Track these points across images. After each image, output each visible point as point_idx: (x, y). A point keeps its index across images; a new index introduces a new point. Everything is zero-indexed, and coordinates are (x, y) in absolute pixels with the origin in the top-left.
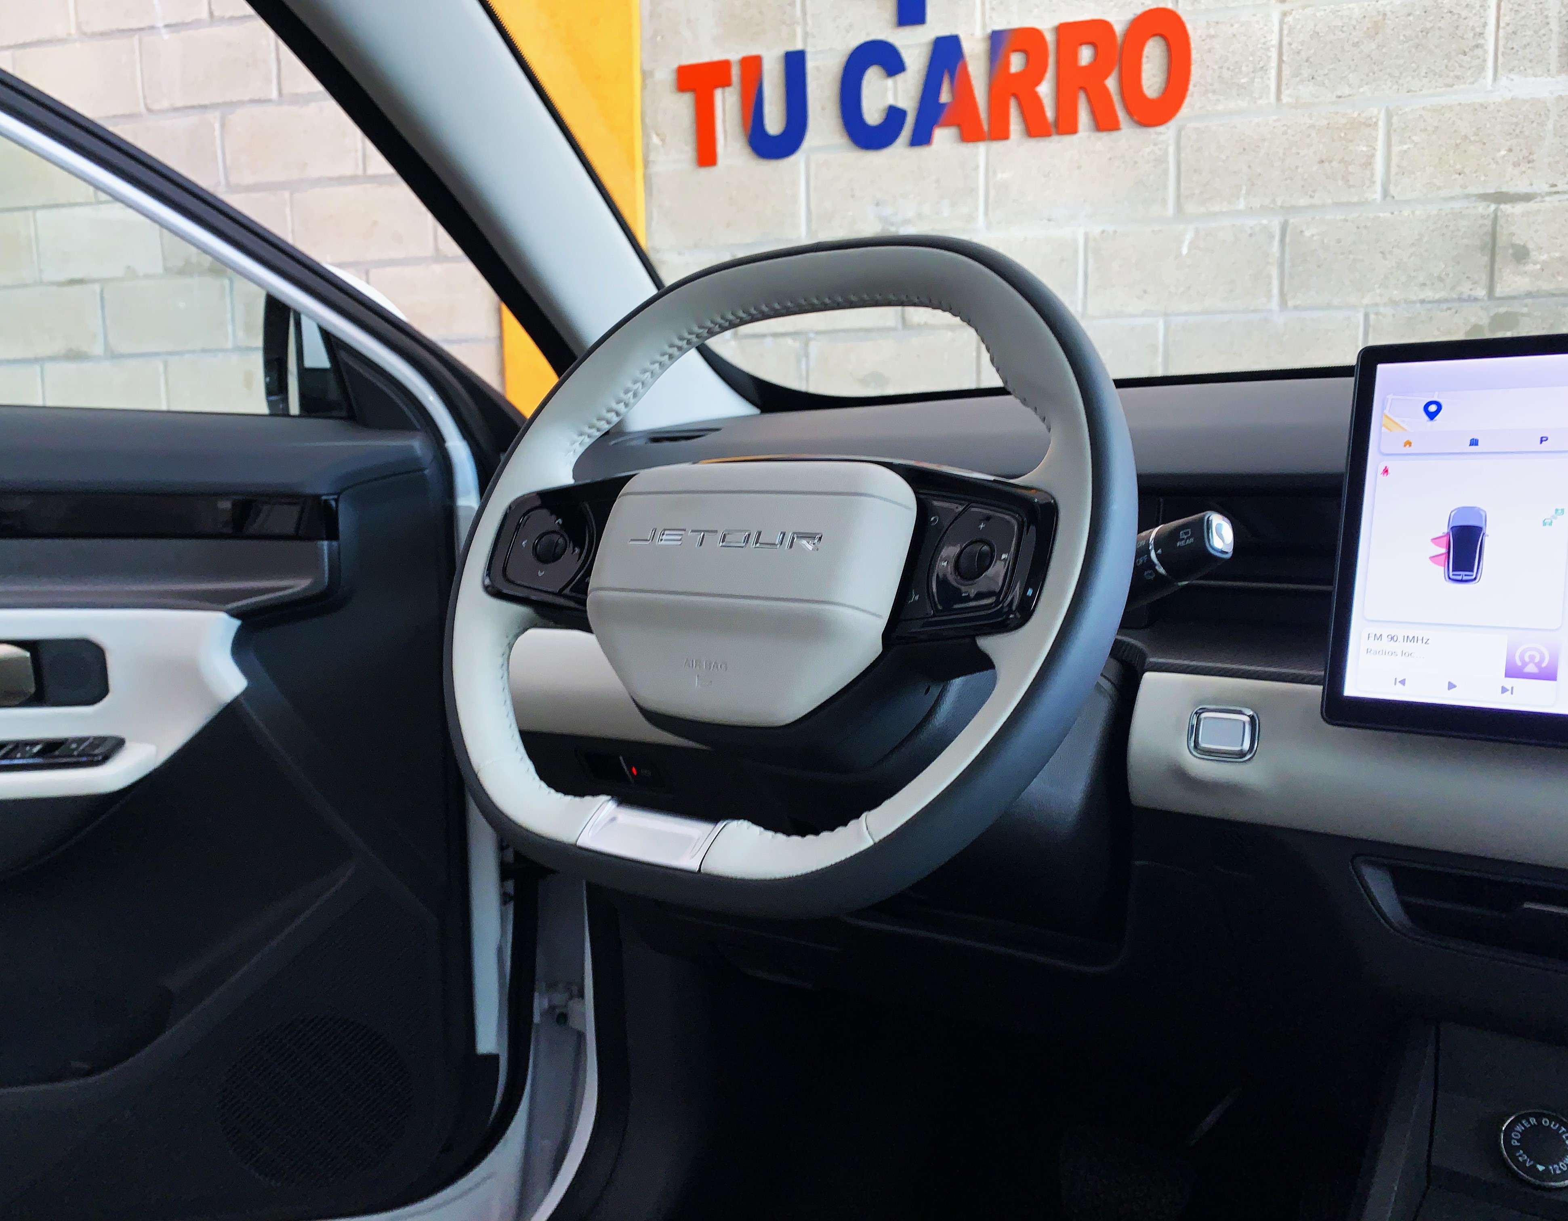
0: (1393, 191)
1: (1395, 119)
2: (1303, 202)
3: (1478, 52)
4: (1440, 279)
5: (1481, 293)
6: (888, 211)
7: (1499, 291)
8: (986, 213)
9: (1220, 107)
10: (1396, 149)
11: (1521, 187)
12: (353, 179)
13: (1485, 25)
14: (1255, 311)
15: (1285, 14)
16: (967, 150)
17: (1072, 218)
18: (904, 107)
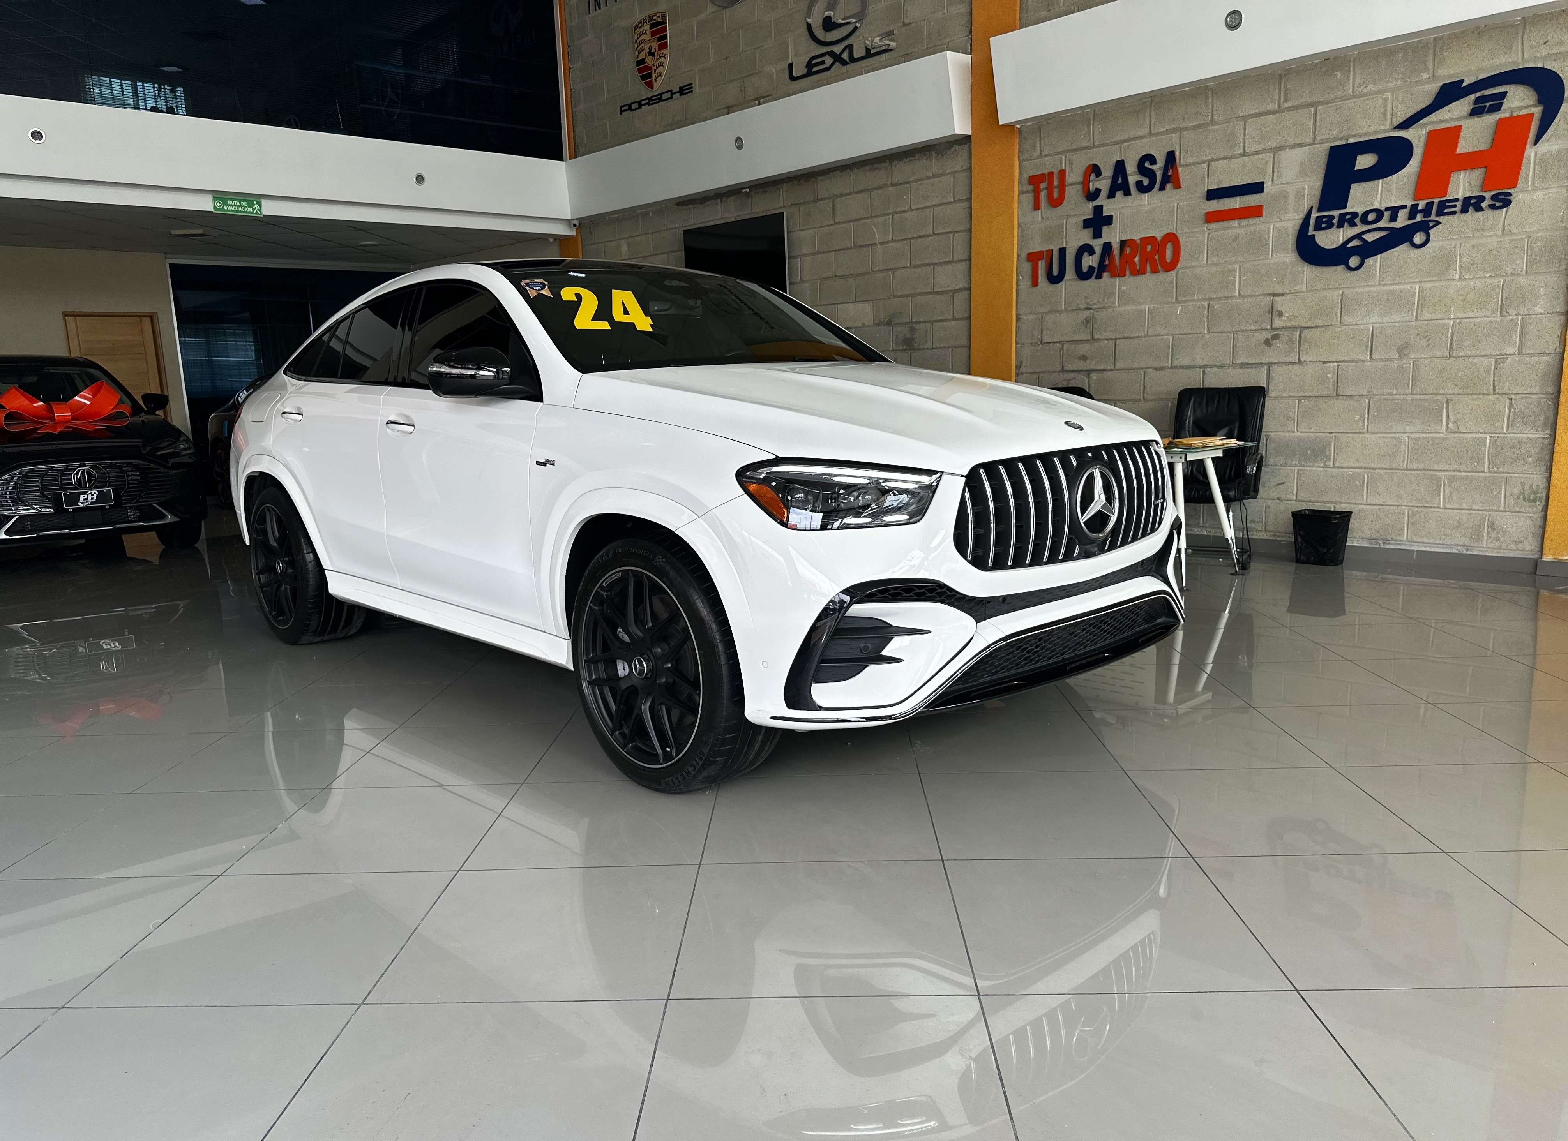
0: (1241, 292)
1: (1242, 269)
2: (1214, 296)
3: (1267, 246)
4: (1256, 322)
5: (1269, 327)
6: (1089, 301)
7: (1273, 326)
8: (1118, 301)
9: (1189, 265)
10: (1242, 279)
11: (1281, 291)
12: (930, 293)
13: (1269, 237)
14: (1200, 333)
15: (1209, 234)
16: (1113, 280)
17: (1144, 302)
18: (1094, 265)
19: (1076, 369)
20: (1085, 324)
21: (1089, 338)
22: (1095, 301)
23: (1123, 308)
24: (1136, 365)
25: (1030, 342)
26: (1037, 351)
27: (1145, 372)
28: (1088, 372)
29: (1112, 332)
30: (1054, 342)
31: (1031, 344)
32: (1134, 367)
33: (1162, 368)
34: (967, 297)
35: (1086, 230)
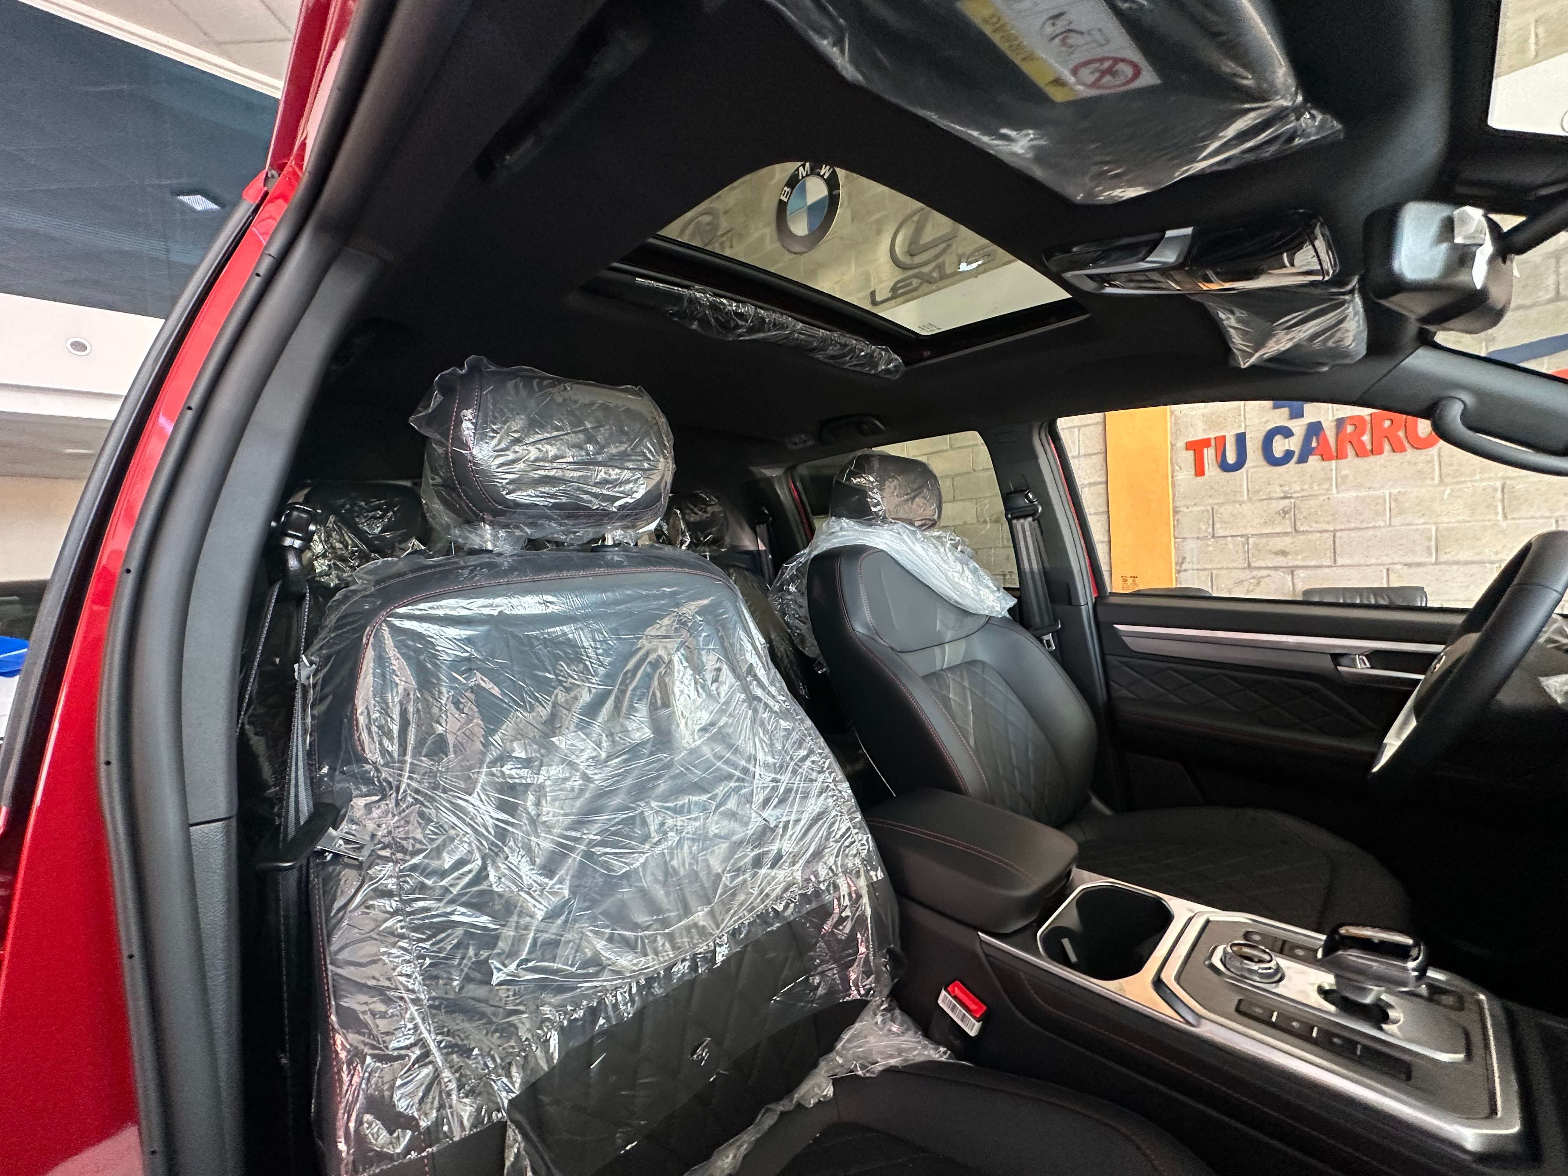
8: (1337, 487)
16: (1326, 464)
17: (1382, 487)
18: (1292, 449)
19: (1270, 565)
20: (1283, 515)
21: (1289, 530)
22: (1298, 489)
23: (1344, 495)
24: (1373, 561)
25: (1195, 535)
26: (1208, 546)
27: (1388, 570)
28: (1292, 570)
29: (1328, 523)
30: (1232, 536)
31: (1198, 538)
32: (1369, 563)
33: (1419, 565)
34: (1103, 491)
35: (1278, 411)
